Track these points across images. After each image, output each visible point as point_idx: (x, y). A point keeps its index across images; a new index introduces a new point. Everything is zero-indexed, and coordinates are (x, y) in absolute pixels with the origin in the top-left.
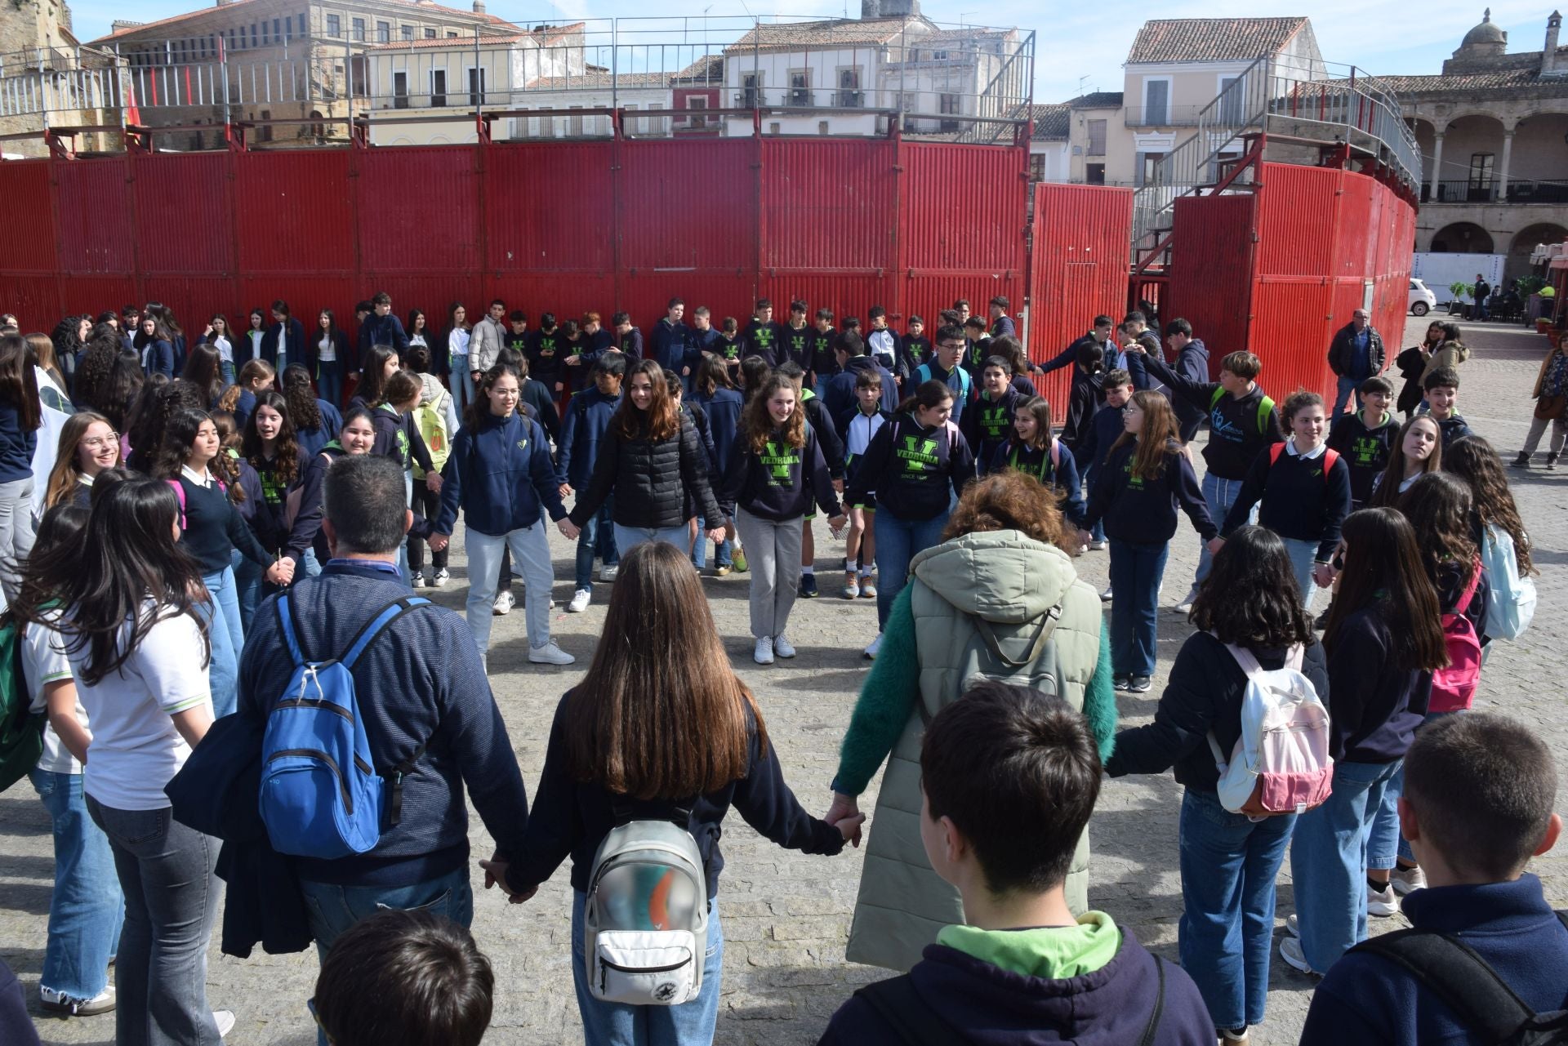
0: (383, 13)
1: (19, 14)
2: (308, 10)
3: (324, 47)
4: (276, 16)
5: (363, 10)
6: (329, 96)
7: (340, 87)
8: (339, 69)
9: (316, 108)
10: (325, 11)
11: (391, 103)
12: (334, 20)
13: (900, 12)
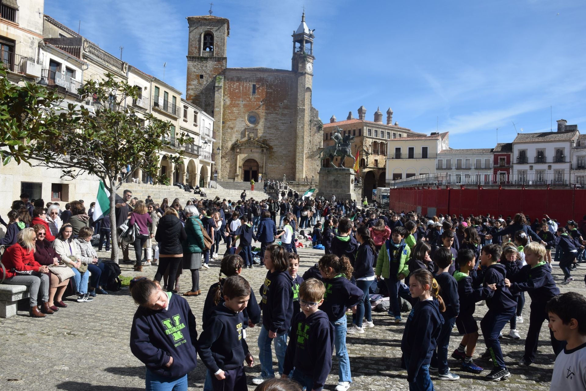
0: (383, 128)
1: (319, 134)
2: (363, 128)
3: (367, 139)
4: (349, 129)
5: (378, 128)
6: (367, 154)
7: (370, 151)
8: (370, 146)
9: (364, 158)
10: (368, 128)
11: (394, 157)
12: (370, 131)
13: (572, 129)
